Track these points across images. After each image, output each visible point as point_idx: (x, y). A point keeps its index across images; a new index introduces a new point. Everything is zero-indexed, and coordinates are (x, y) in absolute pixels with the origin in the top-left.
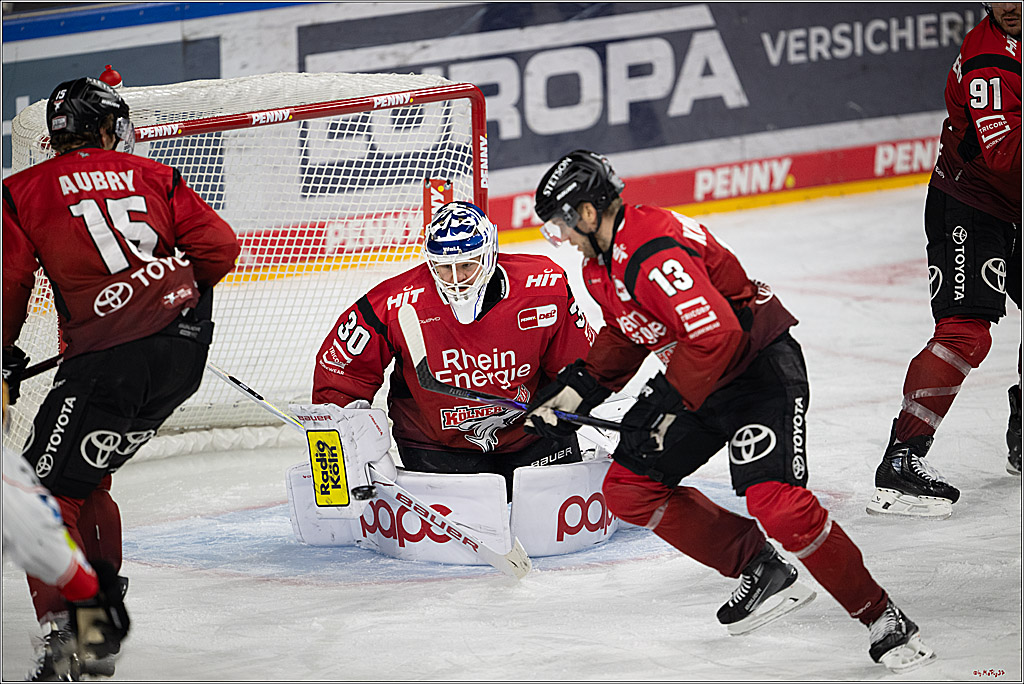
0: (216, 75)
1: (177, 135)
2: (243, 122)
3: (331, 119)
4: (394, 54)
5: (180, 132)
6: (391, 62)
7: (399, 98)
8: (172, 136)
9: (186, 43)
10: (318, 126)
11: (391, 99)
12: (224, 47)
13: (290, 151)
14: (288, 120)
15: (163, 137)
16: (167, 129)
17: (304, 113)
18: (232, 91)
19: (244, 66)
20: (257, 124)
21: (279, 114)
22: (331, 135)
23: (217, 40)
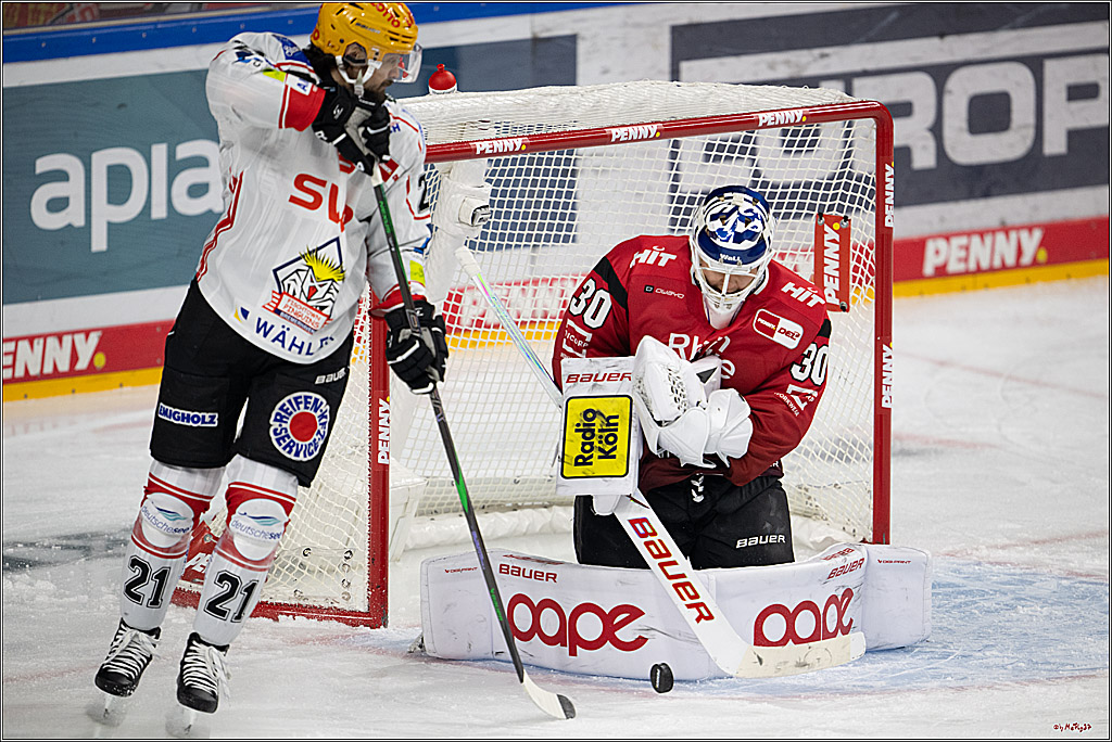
0: (571, 81)
1: (520, 151)
2: (599, 137)
3: (707, 138)
4: (787, 63)
5: (524, 148)
6: (783, 72)
7: (790, 116)
8: (513, 152)
9: (536, 41)
10: (693, 145)
11: (780, 117)
12: (582, 48)
13: (657, 176)
14: (655, 138)
15: (503, 154)
16: (509, 144)
17: (674, 130)
18: (589, 101)
19: (605, 72)
20: (618, 141)
21: (644, 131)
22: (707, 158)
23: (573, 39)
